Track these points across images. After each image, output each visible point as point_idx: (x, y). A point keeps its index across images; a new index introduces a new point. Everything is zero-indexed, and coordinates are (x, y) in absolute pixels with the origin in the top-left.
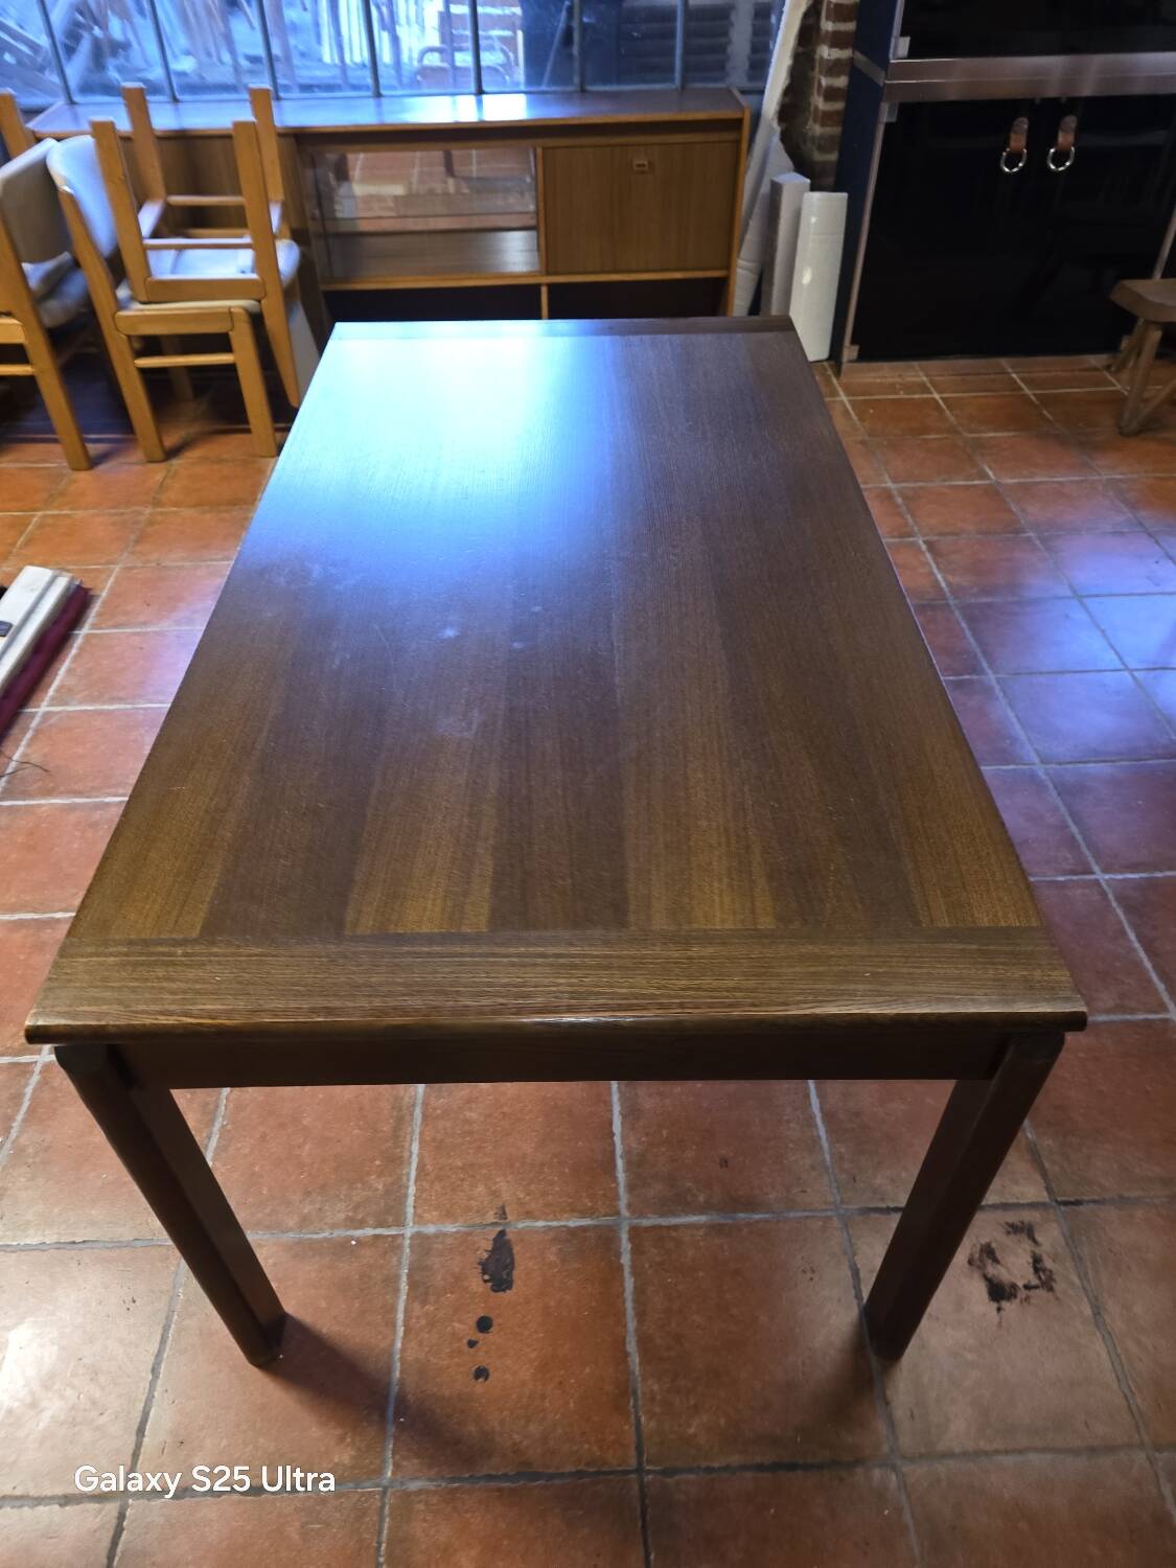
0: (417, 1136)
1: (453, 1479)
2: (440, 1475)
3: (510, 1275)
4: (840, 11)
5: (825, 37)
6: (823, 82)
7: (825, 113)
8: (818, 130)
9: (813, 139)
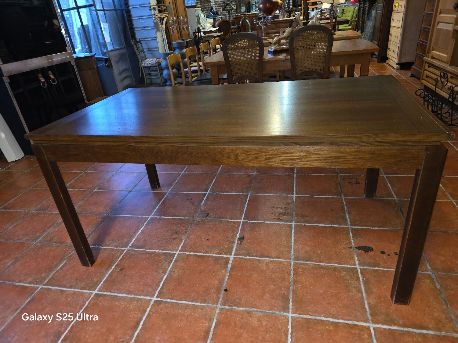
0: (326, 264)
1: (425, 260)
2: (425, 262)
3: (368, 247)
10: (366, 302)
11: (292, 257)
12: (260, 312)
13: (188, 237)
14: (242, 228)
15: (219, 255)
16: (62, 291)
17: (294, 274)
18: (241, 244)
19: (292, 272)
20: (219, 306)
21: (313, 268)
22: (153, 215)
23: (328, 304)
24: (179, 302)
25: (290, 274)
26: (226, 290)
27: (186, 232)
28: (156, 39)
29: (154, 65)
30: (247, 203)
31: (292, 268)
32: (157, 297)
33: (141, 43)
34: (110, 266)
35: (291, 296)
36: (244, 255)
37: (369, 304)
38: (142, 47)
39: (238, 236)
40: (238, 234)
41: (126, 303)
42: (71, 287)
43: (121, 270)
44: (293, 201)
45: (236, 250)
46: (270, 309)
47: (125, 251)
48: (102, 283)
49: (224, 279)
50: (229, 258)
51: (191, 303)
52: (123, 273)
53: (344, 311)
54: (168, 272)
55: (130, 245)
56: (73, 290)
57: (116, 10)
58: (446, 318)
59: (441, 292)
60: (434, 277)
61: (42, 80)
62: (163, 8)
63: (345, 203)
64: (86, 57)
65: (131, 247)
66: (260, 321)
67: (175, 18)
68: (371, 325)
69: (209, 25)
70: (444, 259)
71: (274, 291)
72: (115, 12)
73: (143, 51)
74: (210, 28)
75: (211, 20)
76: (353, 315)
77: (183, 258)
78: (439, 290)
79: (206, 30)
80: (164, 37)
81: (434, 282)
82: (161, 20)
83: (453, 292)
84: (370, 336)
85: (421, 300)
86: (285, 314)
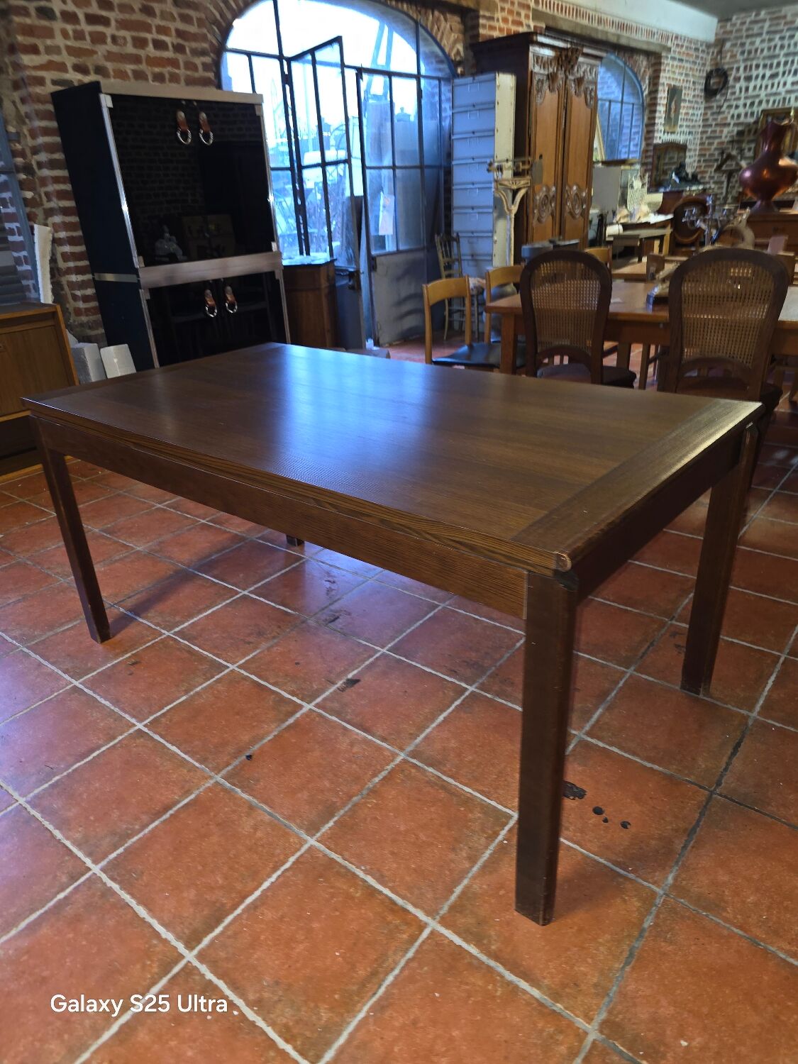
0: (460, 786)
1: (677, 863)
2: (671, 867)
3: (577, 788)
4: (75, 256)
5: (69, 271)
6: (78, 293)
7: (86, 309)
8: (84, 319)
9: (82, 325)
10: (466, 882)
11: (410, 748)
12: (270, 814)
13: (268, 649)
14: (372, 664)
15: (290, 697)
16: (39, 664)
17: (385, 778)
18: (343, 690)
19: (384, 773)
20: (219, 778)
21: (429, 783)
22: (250, 592)
23: (393, 853)
24: (170, 746)
25: (375, 775)
26: (249, 757)
27: (274, 637)
28: (492, 237)
30: (421, 622)
31: (389, 767)
32: (145, 726)
33: (457, 240)
34: (126, 652)
35: (342, 812)
36: (332, 712)
37: (468, 887)
38: (459, 250)
39: (350, 676)
40: (355, 672)
41: (99, 715)
42: (53, 663)
43: (133, 664)
44: (515, 645)
45: (325, 699)
46: (289, 818)
47: (163, 637)
48: (95, 673)
49: (263, 738)
50: (301, 707)
51: (183, 755)
52: (133, 669)
53: (408, 879)
54: (192, 693)
55: (177, 629)
56: (53, 668)
57: (421, 167)
58: (595, 985)
59: (641, 936)
60: (659, 901)
61: (210, 302)
62: (521, 167)
63: (621, 684)
64: (310, 266)
65: (175, 634)
66: (255, 828)
67: (554, 189)
68: (433, 925)
69: (645, 208)
70: (726, 878)
71: (322, 791)
72: (419, 171)
73: (459, 260)
74: (646, 215)
75: (658, 197)
76: (416, 892)
77: (233, 679)
78: (643, 931)
79: (635, 220)
80: (510, 231)
81: (648, 912)
82: (510, 195)
83: (670, 948)
84: (413, 939)
85: (580, 930)
86: (305, 836)
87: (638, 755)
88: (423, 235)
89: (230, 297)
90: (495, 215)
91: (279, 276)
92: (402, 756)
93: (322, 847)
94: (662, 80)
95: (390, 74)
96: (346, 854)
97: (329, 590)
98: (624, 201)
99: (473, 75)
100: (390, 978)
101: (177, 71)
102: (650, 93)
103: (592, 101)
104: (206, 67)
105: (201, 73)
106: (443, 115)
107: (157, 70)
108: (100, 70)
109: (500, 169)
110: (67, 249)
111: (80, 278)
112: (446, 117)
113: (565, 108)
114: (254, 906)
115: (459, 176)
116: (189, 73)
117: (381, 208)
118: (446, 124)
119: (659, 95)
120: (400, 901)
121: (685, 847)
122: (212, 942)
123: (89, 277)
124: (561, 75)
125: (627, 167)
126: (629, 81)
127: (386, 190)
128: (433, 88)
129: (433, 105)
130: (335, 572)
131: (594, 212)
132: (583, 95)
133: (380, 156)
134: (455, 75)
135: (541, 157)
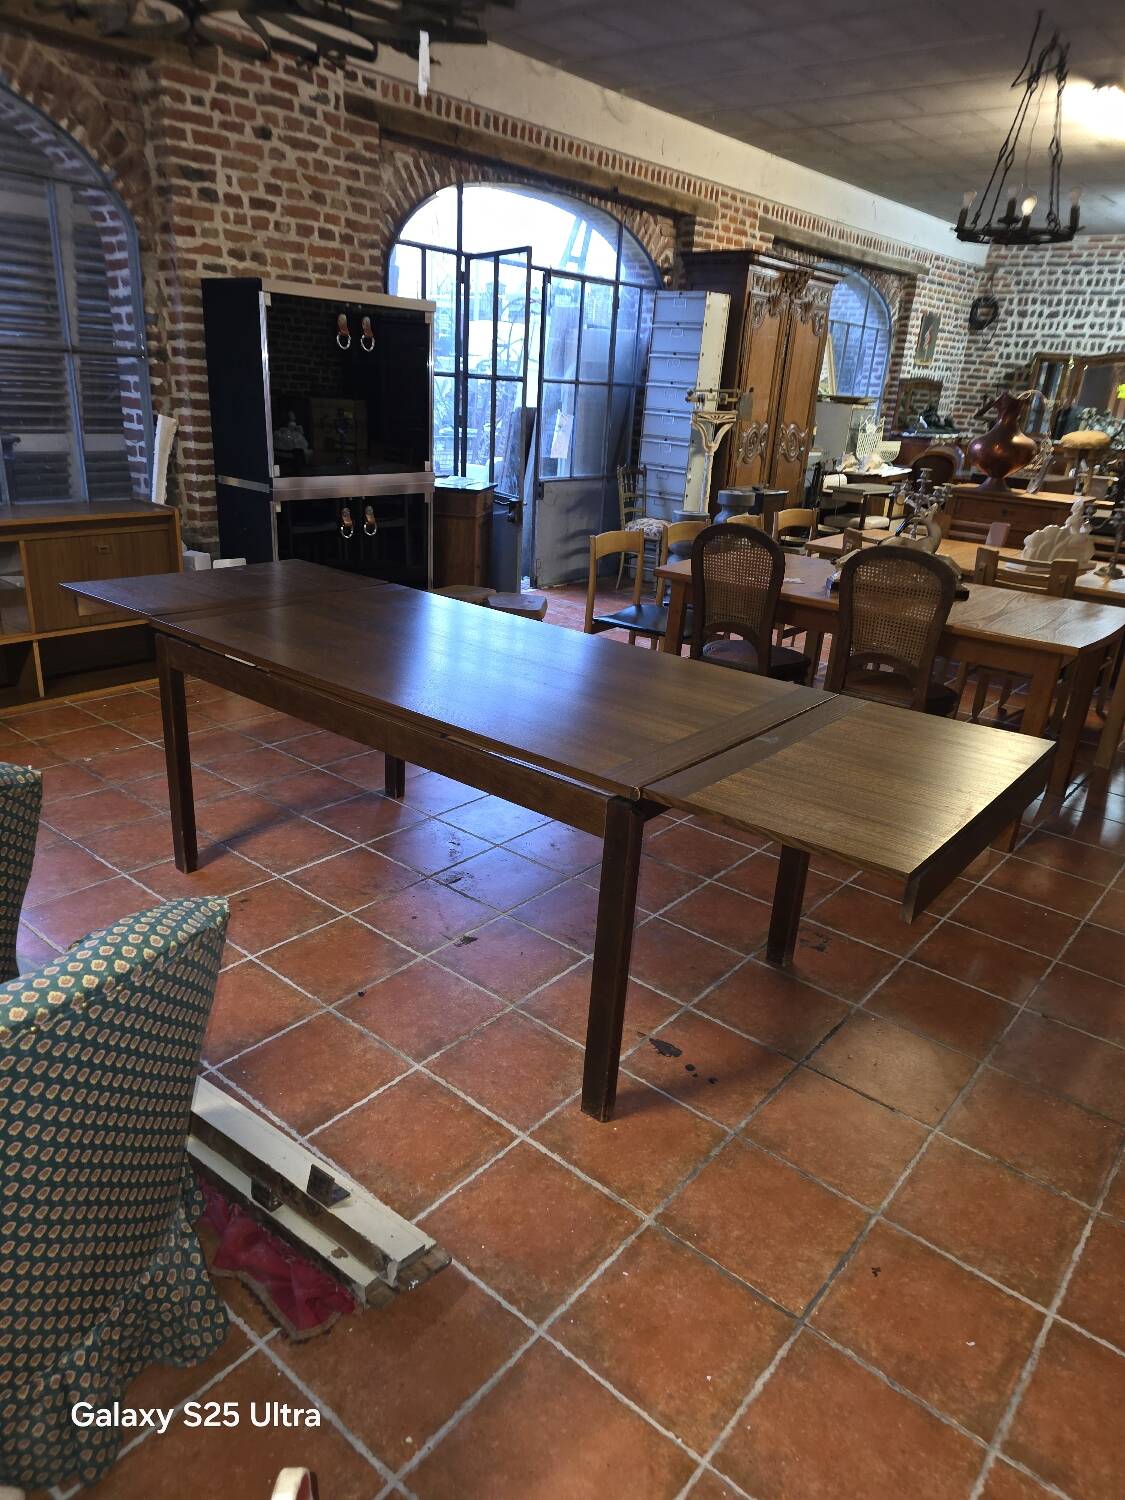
1: (752, 1113)
3: (675, 1048)
4: (199, 454)
5: (189, 469)
6: (196, 495)
7: (202, 513)
8: (198, 524)
9: (194, 530)
10: (557, 1109)
11: (520, 1002)
12: (379, 1042)
13: (385, 901)
14: (490, 925)
15: (404, 946)
16: (144, 892)
17: (492, 1023)
18: (459, 945)
19: (492, 1020)
20: (330, 1008)
21: (535, 1031)
22: (367, 845)
23: (493, 1083)
24: (282, 977)
25: (484, 1020)
26: (361, 994)
27: (391, 891)
28: (686, 475)
29: (652, 537)
31: (498, 1015)
32: (257, 958)
33: (645, 475)
34: (235, 889)
35: (449, 1047)
36: (446, 964)
37: (559, 1113)
38: (645, 485)
39: (467, 935)
40: (473, 931)
42: (159, 893)
45: (440, 952)
46: (397, 1047)
47: (273, 879)
49: (375, 980)
50: (415, 956)
53: (505, 1102)
54: (303, 934)
55: (288, 874)
56: (158, 896)
57: (610, 385)
58: (658, 1190)
59: (706, 1161)
60: (728, 1139)
61: (347, 521)
62: (728, 400)
63: (737, 968)
64: (464, 491)
65: (286, 877)
66: (365, 1051)
67: (766, 426)
68: (523, 1136)
69: (877, 458)
70: (792, 1128)
71: (432, 1029)
72: (606, 389)
73: (644, 497)
74: (878, 466)
75: (895, 447)
76: (511, 1112)
77: (347, 926)
78: (709, 1157)
79: (863, 472)
80: (707, 470)
81: (717, 1144)
82: (712, 430)
83: (729, 1171)
84: (503, 1146)
85: (654, 1152)
86: (412, 1062)
87: (739, 1028)
88: (604, 461)
89: (369, 518)
90: (692, 449)
91: (428, 499)
92: (512, 1007)
93: (427, 1071)
94: (914, 306)
95: (583, 279)
96: (450, 1079)
97: (453, 852)
98: (852, 447)
99: (682, 288)
100: (481, 1170)
101: (341, 263)
102: (900, 319)
103: (821, 329)
104: (374, 260)
105: (367, 266)
106: (642, 325)
107: (319, 260)
108: (257, 257)
109: (701, 400)
110: (191, 445)
111: (201, 478)
112: (645, 330)
113: (787, 336)
114: (362, 1109)
115: (653, 399)
116: (354, 265)
117: (557, 428)
118: (644, 336)
119: (911, 323)
120: (495, 1117)
121: (762, 1102)
122: (322, 1132)
123: (213, 477)
124: (785, 298)
125: (860, 407)
126: (876, 302)
127: (565, 406)
128: (632, 297)
129: (630, 315)
130: (460, 834)
131: (814, 455)
132: (810, 322)
133: (562, 368)
134: (661, 286)
135: (752, 390)
